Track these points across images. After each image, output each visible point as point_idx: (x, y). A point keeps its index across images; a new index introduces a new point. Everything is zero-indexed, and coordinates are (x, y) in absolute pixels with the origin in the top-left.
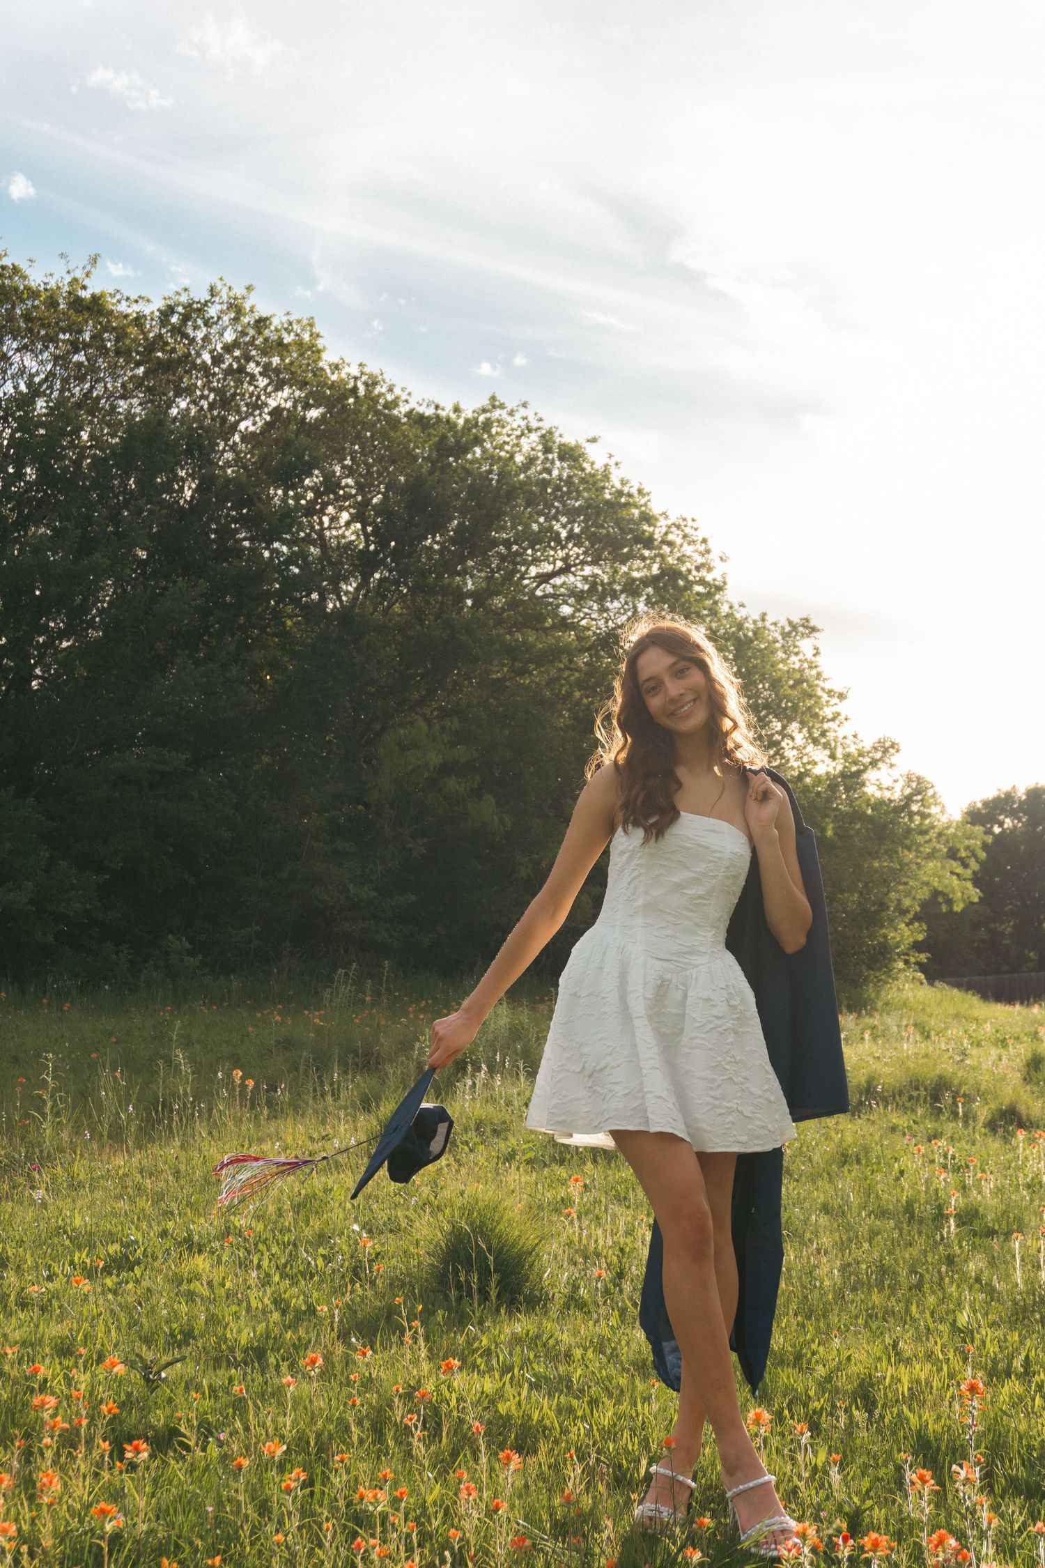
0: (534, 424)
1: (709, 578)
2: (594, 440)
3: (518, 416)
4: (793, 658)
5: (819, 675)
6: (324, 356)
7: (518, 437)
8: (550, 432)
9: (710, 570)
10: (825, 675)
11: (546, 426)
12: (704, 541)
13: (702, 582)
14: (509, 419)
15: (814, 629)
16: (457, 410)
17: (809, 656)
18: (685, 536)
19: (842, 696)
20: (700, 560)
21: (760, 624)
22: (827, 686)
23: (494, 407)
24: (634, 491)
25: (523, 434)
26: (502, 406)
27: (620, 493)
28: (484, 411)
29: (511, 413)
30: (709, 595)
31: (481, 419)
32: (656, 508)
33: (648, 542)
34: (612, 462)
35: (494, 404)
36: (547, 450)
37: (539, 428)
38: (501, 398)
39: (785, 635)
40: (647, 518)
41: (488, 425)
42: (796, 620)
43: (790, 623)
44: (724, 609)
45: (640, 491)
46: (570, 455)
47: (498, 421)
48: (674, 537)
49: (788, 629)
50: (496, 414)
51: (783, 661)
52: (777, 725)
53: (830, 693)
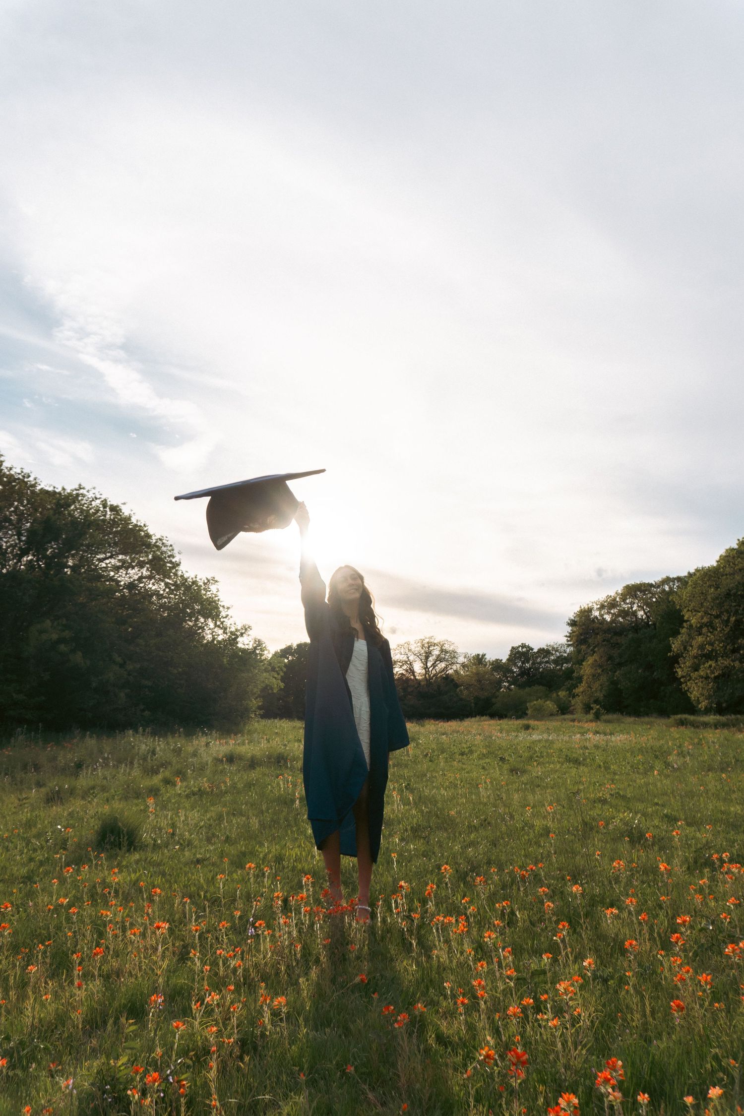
0: (98, 496)
1: (174, 560)
2: (124, 504)
3: (91, 493)
4: (208, 593)
5: (219, 600)
6: (4, 464)
7: (91, 501)
8: (105, 500)
9: (174, 557)
10: (221, 600)
11: (103, 497)
12: (171, 546)
13: (171, 562)
14: (87, 494)
15: (216, 581)
16: (64, 489)
17: (215, 593)
18: (163, 544)
19: (228, 608)
20: (169, 553)
21: (194, 579)
22: (222, 604)
23: (81, 488)
24: (142, 525)
25: (93, 500)
26: (84, 488)
27: (136, 525)
28: (76, 490)
29: (88, 491)
30: (174, 567)
31: (75, 492)
32: (151, 532)
33: (149, 546)
34: (132, 513)
35: (80, 488)
36: (105, 506)
37: (100, 498)
38: (83, 485)
39: (205, 584)
40: (148, 536)
41: (78, 495)
42: (209, 578)
43: (207, 579)
44: (180, 573)
45: (144, 525)
46: (115, 509)
47: (82, 494)
48: (159, 544)
49: (206, 581)
50: (81, 491)
51: (205, 595)
52: (202, 620)
53: (223, 607)
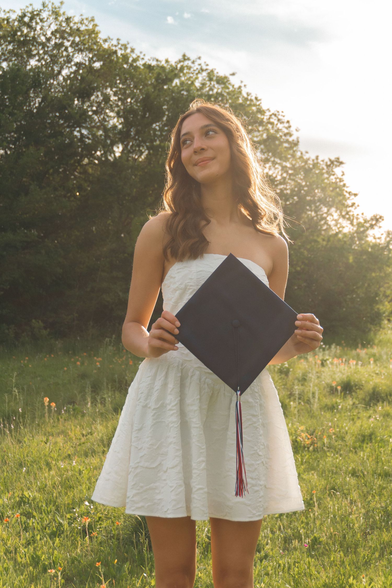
0: (204, 67)
1: (291, 139)
2: (233, 74)
3: (196, 64)
4: (332, 177)
5: (344, 185)
6: (100, 35)
7: (197, 74)
8: (212, 71)
9: (291, 135)
10: (347, 185)
11: (210, 68)
12: (288, 122)
13: (287, 141)
14: (192, 65)
15: (341, 163)
16: (167, 61)
17: (339, 176)
18: (279, 120)
19: (356, 195)
20: (286, 131)
21: (315, 161)
22: (348, 190)
23: (185, 60)
24: (253, 98)
25: (199, 72)
26: (189, 59)
27: (246, 99)
28: (180, 61)
29: (193, 62)
30: (291, 148)
31: (179, 66)
32: (264, 107)
33: (261, 123)
34: (242, 85)
35: (185, 58)
36: (211, 80)
37: (206, 70)
38: (188, 55)
39: (328, 166)
40: (261, 112)
41: (182, 69)
42: (333, 159)
43: (330, 160)
44: (298, 154)
45: (256, 98)
46: (222, 81)
47: (187, 66)
48: (274, 120)
49: (329, 163)
50: (186, 63)
51: (328, 178)
52: (325, 209)
53: (350, 193)
